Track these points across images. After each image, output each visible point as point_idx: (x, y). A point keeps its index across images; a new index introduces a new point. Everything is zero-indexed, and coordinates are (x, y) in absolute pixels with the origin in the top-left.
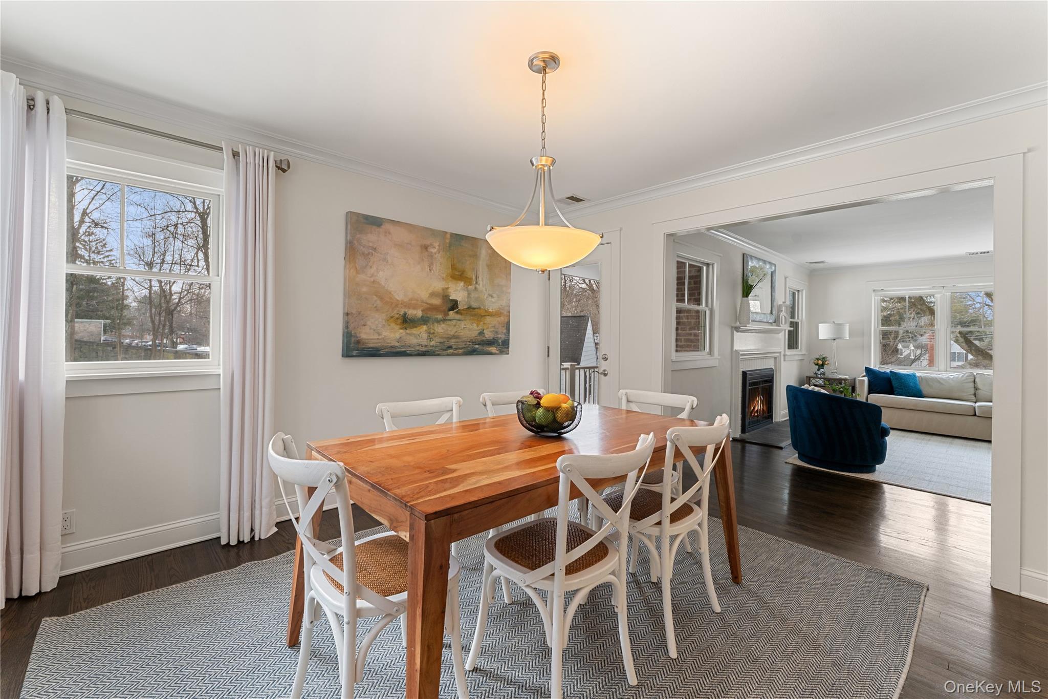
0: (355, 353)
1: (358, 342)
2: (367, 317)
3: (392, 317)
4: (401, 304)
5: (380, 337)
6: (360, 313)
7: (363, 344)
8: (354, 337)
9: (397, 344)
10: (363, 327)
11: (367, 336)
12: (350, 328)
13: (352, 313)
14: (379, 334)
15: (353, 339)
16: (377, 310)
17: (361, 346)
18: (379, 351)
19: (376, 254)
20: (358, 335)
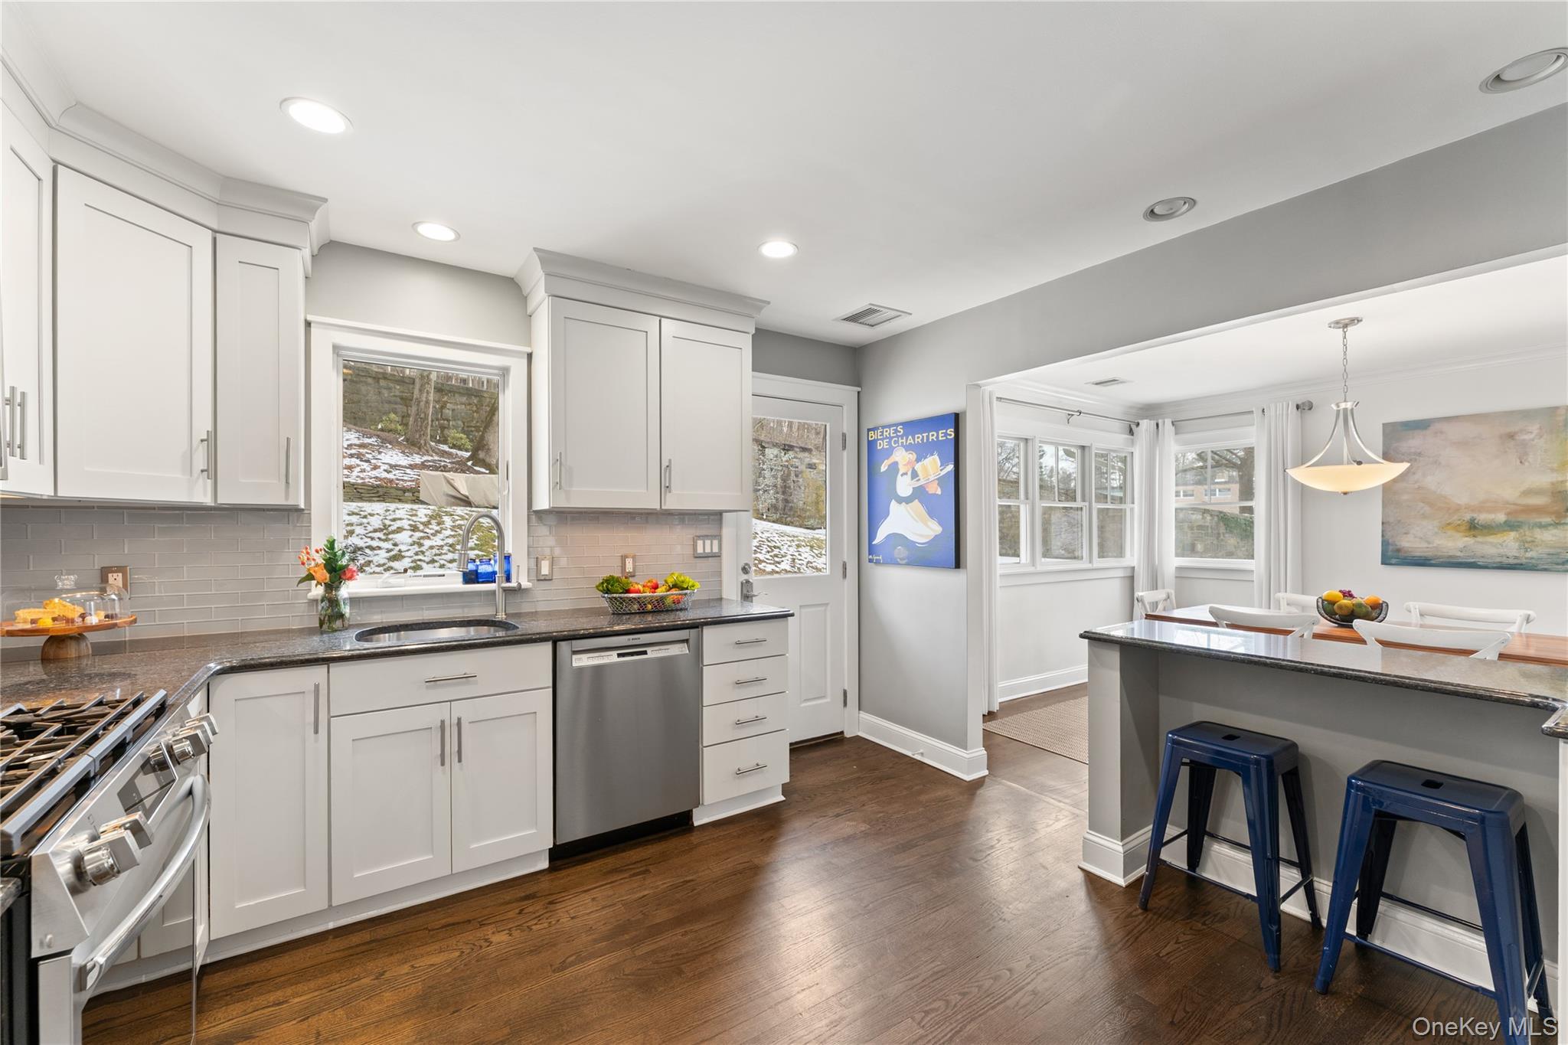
0: (1394, 561)
1: (1398, 550)
2: (1409, 525)
3: (1449, 524)
4: (1466, 508)
5: (1431, 546)
6: (1399, 521)
7: (1406, 552)
8: (1392, 545)
9: (1459, 554)
10: (1405, 535)
11: (1411, 543)
12: (1387, 537)
13: (1389, 522)
14: (1429, 543)
15: (1391, 548)
16: (1424, 516)
17: (1401, 554)
18: (1430, 560)
19: (1421, 459)
20: (1398, 543)
